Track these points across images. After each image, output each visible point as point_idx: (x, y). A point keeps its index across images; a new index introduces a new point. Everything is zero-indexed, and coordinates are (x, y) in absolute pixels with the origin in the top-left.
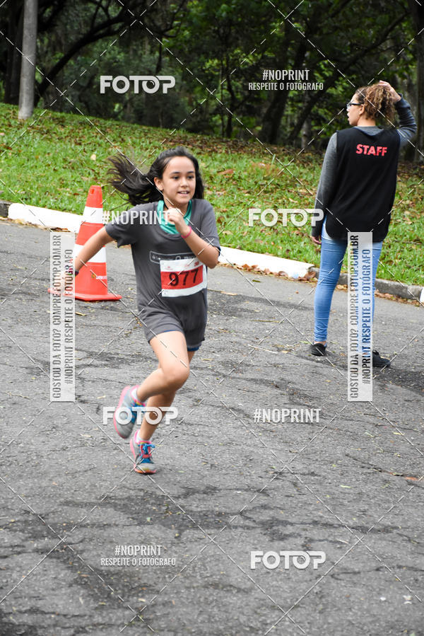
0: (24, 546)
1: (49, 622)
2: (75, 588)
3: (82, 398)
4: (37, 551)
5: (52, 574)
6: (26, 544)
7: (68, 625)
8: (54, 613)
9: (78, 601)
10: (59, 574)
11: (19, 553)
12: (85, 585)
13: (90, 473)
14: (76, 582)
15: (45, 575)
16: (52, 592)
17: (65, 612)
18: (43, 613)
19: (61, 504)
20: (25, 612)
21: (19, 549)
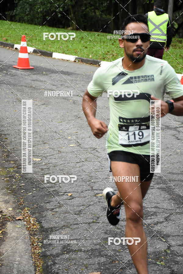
0: (154, 187)
1: (161, 211)
2: (171, 201)
3: (178, 138)
4: (158, 188)
5: (163, 196)
6: (155, 186)
7: (167, 212)
8: (163, 208)
9: (171, 205)
10: (165, 196)
11: (152, 189)
12: (174, 200)
13: (179, 163)
14: (171, 199)
15: (160, 196)
16: (162, 202)
17: (167, 208)
18: (159, 208)
19: (168, 173)
20: (153, 207)
21: (152, 188)
